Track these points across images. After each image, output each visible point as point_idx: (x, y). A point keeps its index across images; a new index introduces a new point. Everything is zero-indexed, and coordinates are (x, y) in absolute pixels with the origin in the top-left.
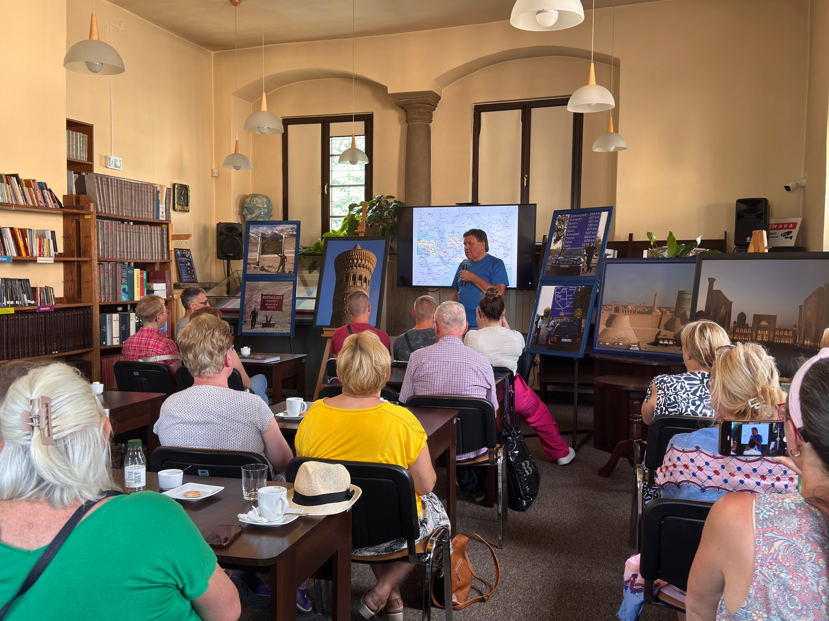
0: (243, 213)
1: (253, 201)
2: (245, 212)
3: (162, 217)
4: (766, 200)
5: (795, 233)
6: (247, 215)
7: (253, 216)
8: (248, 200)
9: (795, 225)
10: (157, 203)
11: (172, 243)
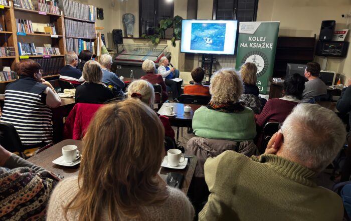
2: (125, 20)
3: (92, 19)
4: (334, 21)
5: (345, 36)
9: (345, 32)
10: (90, 13)
11: (96, 30)
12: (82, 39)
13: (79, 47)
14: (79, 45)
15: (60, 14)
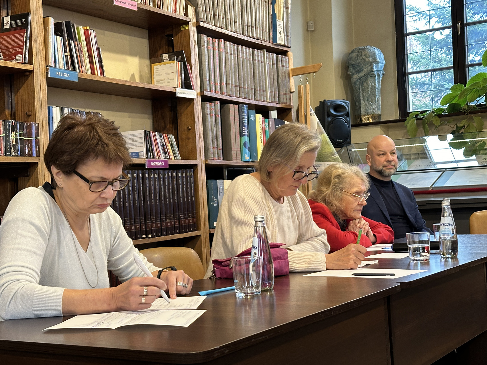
0: (349, 73)
1: (361, 55)
2: (351, 70)
3: (281, 40)
6: (353, 74)
7: (362, 74)
8: (354, 55)
10: (274, 18)
11: (292, 80)
12: (250, 107)
13: (241, 135)
14: (241, 125)
15: (186, 14)
